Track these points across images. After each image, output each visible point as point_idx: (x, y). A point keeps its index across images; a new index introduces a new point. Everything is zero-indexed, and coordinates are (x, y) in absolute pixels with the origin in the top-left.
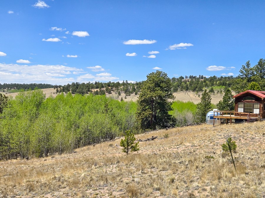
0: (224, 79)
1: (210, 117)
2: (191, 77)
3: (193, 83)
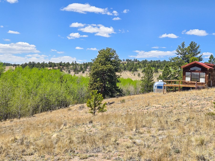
0: (153, 62)
1: (157, 86)
2: (127, 60)
3: (129, 64)
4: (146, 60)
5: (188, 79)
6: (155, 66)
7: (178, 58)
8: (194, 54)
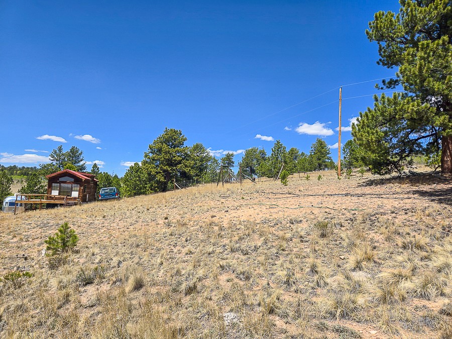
0: (26, 169)
1: (10, 203)
4: (15, 166)
5: (55, 193)
6: (28, 173)
7: (52, 165)
8: (75, 161)
